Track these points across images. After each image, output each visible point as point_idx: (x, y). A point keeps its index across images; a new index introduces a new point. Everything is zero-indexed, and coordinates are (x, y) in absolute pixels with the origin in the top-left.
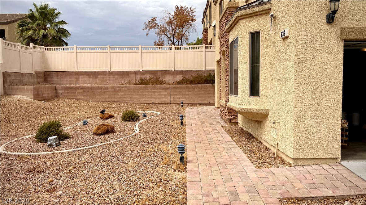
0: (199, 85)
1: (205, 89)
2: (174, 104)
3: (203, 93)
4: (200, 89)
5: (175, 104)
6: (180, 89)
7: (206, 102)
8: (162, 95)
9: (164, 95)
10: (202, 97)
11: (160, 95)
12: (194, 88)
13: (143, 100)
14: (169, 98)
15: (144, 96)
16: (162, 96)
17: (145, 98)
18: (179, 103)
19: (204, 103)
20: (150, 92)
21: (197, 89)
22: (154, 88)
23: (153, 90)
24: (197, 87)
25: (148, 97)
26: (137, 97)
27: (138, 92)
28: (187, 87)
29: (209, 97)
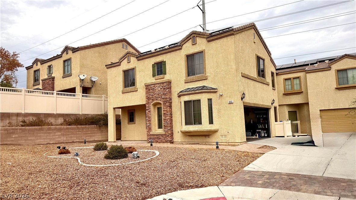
0: (87, 126)
1: (91, 129)
2: (66, 143)
3: (89, 132)
4: (87, 129)
5: (68, 143)
6: (72, 129)
7: (91, 140)
8: (57, 135)
9: (58, 135)
10: (88, 136)
11: (55, 135)
12: (83, 128)
13: (38, 141)
14: (62, 138)
15: (39, 137)
16: (57, 137)
17: (40, 139)
18: (70, 142)
19: (91, 141)
20: (45, 133)
21: (85, 129)
22: (49, 129)
23: (49, 131)
24: (86, 127)
25: (43, 138)
26: (32, 138)
27: (33, 134)
28: (78, 128)
29: (94, 136)
